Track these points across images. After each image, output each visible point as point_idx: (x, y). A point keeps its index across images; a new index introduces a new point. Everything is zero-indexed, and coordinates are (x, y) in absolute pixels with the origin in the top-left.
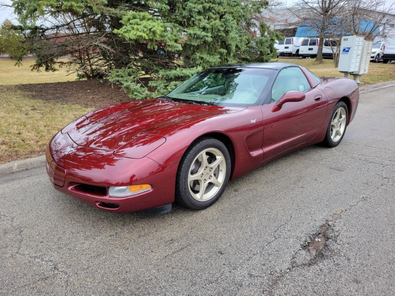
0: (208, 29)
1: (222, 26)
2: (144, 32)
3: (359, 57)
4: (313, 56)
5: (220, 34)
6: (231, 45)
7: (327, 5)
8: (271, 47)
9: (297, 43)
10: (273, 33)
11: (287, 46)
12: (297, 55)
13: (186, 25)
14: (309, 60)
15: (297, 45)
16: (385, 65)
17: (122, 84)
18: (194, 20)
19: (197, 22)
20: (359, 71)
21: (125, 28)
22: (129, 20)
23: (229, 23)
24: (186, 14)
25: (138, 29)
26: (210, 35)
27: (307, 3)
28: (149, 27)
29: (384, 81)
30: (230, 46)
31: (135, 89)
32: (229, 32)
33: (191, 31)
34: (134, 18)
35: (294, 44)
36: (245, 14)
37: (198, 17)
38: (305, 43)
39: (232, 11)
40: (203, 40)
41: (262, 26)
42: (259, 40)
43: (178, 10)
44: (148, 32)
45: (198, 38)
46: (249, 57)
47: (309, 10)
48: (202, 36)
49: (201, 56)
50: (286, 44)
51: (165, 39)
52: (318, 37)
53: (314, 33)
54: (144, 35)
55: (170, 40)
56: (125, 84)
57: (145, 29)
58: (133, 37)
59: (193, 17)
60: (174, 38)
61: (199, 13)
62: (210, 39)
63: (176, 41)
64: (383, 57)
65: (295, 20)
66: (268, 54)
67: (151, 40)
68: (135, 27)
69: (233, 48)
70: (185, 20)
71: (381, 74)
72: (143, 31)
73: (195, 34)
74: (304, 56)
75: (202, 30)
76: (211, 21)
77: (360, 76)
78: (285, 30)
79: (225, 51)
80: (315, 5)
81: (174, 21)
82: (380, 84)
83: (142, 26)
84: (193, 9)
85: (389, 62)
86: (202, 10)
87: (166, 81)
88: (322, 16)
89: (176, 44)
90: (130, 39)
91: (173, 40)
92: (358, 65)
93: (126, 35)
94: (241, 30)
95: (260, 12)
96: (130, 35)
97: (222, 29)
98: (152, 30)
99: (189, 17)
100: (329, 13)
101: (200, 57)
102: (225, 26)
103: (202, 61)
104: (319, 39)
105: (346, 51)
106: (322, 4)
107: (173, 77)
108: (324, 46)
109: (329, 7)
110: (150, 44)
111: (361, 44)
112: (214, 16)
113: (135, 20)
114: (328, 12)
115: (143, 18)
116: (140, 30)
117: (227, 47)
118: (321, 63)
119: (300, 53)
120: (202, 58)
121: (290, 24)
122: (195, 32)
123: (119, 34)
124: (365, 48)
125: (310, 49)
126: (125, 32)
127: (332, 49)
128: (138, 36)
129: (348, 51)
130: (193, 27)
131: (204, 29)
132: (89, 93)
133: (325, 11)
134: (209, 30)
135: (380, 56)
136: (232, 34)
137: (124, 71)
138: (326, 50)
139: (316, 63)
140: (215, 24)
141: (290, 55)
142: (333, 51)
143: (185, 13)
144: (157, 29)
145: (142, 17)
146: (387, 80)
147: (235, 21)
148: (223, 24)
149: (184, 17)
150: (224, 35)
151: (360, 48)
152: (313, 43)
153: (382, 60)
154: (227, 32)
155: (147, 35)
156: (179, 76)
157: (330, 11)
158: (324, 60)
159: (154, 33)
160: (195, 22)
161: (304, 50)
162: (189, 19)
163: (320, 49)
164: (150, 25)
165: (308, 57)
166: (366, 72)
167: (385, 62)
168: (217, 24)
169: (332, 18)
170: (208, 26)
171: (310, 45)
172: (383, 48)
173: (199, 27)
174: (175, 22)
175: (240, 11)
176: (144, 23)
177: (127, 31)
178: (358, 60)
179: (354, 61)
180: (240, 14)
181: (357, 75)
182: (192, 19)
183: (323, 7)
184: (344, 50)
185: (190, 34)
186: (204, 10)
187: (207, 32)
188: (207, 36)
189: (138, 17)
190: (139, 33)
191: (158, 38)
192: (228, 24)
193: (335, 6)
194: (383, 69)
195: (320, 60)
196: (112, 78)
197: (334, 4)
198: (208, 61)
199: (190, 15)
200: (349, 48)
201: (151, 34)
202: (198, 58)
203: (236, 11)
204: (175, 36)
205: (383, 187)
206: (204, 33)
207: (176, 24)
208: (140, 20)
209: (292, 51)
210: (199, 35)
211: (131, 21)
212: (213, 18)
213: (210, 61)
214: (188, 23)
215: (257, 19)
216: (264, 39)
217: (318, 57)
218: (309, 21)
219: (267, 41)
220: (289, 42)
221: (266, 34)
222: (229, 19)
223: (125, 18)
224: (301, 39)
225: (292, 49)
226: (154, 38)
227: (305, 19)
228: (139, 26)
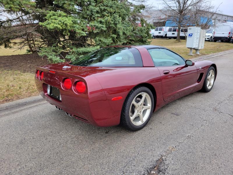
0: (103, 22)
1: (112, 21)
2: (59, 24)
3: (198, 39)
4: (175, 38)
5: (111, 26)
8: (148, 33)
9: (165, 30)
10: (148, 25)
11: (160, 32)
12: (166, 37)
13: (90, 20)
14: (173, 40)
15: (166, 31)
16: (215, 43)
17: (48, 57)
18: (94, 16)
19: (96, 18)
20: (198, 47)
21: (47, 22)
22: (51, 16)
23: (117, 19)
24: (89, 13)
26: (104, 26)
27: (170, 7)
28: (63, 21)
29: (214, 53)
30: (119, 33)
33: (92, 24)
34: (54, 15)
35: (164, 31)
36: (127, 13)
37: (97, 15)
38: (170, 30)
39: (119, 11)
40: (100, 29)
41: (142, 20)
42: (140, 29)
43: (84, 11)
44: (62, 24)
45: (97, 28)
46: (134, 39)
47: (172, 11)
48: (99, 27)
49: (100, 39)
50: (159, 30)
51: (75, 28)
52: (177, 27)
53: (175, 24)
54: (59, 26)
55: (79, 29)
56: (50, 57)
57: (60, 23)
58: (52, 28)
59: (93, 15)
60: (81, 28)
61: (97, 12)
62: (105, 29)
63: (83, 30)
65: (164, 17)
66: (146, 37)
67: (65, 29)
68: (53, 21)
69: (121, 34)
70: (89, 17)
71: (212, 49)
72: (58, 24)
73: (95, 26)
74: (170, 38)
75: (99, 23)
76: (105, 18)
77: (199, 50)
79: (115, 36)
80: (175, 8)
81: (82, 17)
82: (211, 55)
83: (58, 20)
84: (93, 10)
85: (217, 41)
86: (99, 11)
87: (77, 55)
88: (179, 14)
89: (82, 32)
91: (81, 29)
92: (197, 44)
93: (48, 26)
95: (140, 12)
96: (50, 26)
97: (112, 22)
98: (64, 23)
99: (91, 15)
100: (183, 13)
101: (99, 40)
102: (114, 21)
103: (100, 43)
104: (178, 28)
107: (81, 52)
108: (180, 32)
109: (183, 9)
110: (64, 32)
111: (199, 31)
112: (107, 15)
113: (54, 17)
114: (182, 12)
115: (60, 16)
116: (56, 23)
118: (179, 42)
119: (167, 36)
120: (100, 41)
121: (161, 19)
122: (94, 24)
123: (43, 25)
124: (202, 34)
125: (173, 34)
126: (47, 24)
128: (55, 27)
129: (191, 36)
130: (94, 21)
131: (101, 22)
133: (181, 12)
134: (104, 23)
135: (212, 38)
136: (119, 26)
137: (50, 49)
138: (182, 34)
139: (176, 42)
140: (107, 20)
141: (162, 37)
142: (185, 35)
144: (68, 22)
145: (58, 15)
147: (120, 18)
148: (113, 19)
149: (88, 15)
150: (114, 26)
151: (199, 34)
152: (175, 30)
154: (116, 24)
155: (61, 26)
156: (85, 52)
157: (184, 12)
158: (181, 40)
159: (66, 25)
160: (95, 18)
161: (170, 34)
162: (91, 16)
163: (179, 34)
164: (63, 20)
165: (172, 38)
166: (203, 48)
167: (215, 41)
168: (109, 20)
169: (185, 16)
170: (103, 21)
171: (173, 31)
172: (213, 33)
173: (98, 21)
174: (82, 18)
175: (124, 12)
176: (60, 18)
177: (49, 24)
178: (198, 41)
179: (195, 41)
180: (124, 13)
182: (93, 16)
183: (179, 9)
184: (189, 35)
185: (92, 26)
186: (101, 11)
188: (103, 27)
189: (56, 15)
190: (55, 25)
191: (69, 28)
192: (116, 19)
194: (213, 46)
195: (179, 40)
196: (42, 53)
197: (186, 8)
199: (92, 13)
200: (192, 34)
201: (64, 26)
203: (121, 11)
204: (82, 27)
206: (100, 25)
207: (82, 19)
208: (58, 17)
209: (163, 35)
210: (97, 26)
211: (52, 17)
213: (105, 42)
214: (91, 19)
215: (139, 16)
216: (143, 28)
217: (177, 38)
218: (172, 17)
219: (145, 30)
220: (161, 30)
221: (144, 25)
222: (116, 17)
223: (48, 15)
224: (168, 28)
225: (162, 34)
226: (66, 28)
227: (169, 16)
228: (55, 21)
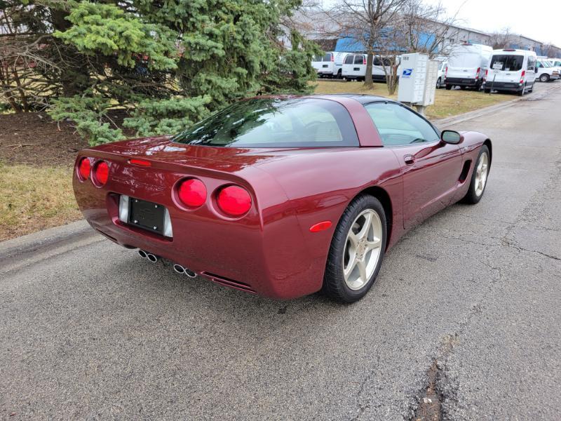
0: (217, 36)
1: (238, 32)
2: (109, 37)
3: (423, 82)
4: (360, 79)
5: (235, 45)
6: (253, 62)
7: (375, 10)
8: (307, 65)
9: (338, 60)
10: (309, 46)
11: (325, 63)
12: (338, 76)
13: (182, 28)
14: (355, 84)
15: (339, 62)
16: (449, 91)
17: (76, 124)
18: (195, 20)
19: (199, 25)
20: (424, 102)
21: (75, 30)
22: (82, 15)
23: (249, 28)
24: (181, 11)
25: (98, 33)
26: (220, 45)
27: (349, 5)
28: (119, 30)
29: (453, 114)
30: (252, 64)
31: (99, 132)
32: (250, 42)
33: (190, 38)
34: (92, 12)
35: (335, 61)
36: (271, 16)
37: (200, 17)
38: (348, 61)
39: (253, 10)
40: (211, 53)
41: (294, 35)
42: (290, 55)
43: (168, 4)
44: (117, 38)
45: (202, 49)
46: (278, 80)
47: (353, 16)
48: (208, 48)
49: (208, 78)
50: (324, 61)
51: (147, 49)
52: (365, 53)
53: (361, 47)
54: (110, 42)
55: (157, 52)
56: (82, 124)
57: (112, 33)
58: (90, 45)
59: (192, 16)
60: (163, 48)
61: (202, 10)
62: (221, 53)
63: (166, 53)
64: (446, 81)
65: (335, 28)
66: (304, 76)
67: (125, 51)
68: (94, 27)
69: (257, 67)
70: (180, 21)
71: (448, 105)
72: (108, 35)
73: (197, 44)
74: (349, 79)
75: (208, 37)
76: (222, 24)
77: (425, 107)
78: (323, 41)
79: (245, 71)
80: (360, 9)
81: (162, 20)
82: (448, 118)
83: (106, 27)
84: (192, 4)
85: (453, 88)
86: (206, 6)
87: (152, 118)
88: (370, 24)
89: (166, 59)
90: (85, 49)
91: (162, 51)
92: (422, 93)
93: (78, 41)
94: (264, 39)
95: (289, 15)
96: (85, 41)
97: (239, 37)
98: (124, 34)
99: (186, 15)
100: (378, 21)
101: (206, 80)
102: (243, 33)
103: (210, 87)
104: (366, 55)
105: (407, 73)
106: (369, 8)
107: (164, 111)
108: (373, 65)
109: (378, 12)
110: (121, 57)
111: (425, 64)
112: (225, 17)
113: (93, 17)
114: (376, 19)
115: (108, 14)
116: (102, 33)
117: (247, 65)
118: (371, 88)
119: (343, 73)
120: (209, 82)
121: (329, 34)
122: (196, 40)
123: (65, 39)
124: (430, 71)
125: (355, 69)
126: (75, 36)
127: (385, 70)
128: (99, 44)
129: (409, 74)
130: (193, 31)
131: (211, 35)
132: (17, 137)
133: (374, 17)
134: (219, 38)
135: (442, 81)
136: (255, 46)
137: (79, 101)
138: (377, 71)
139: (365, 88)
140: (228, 29)
141: (330, 76)
142: (386, 72)
143: (179, 9)
144: (133, 33)
145: (105, 12)
146: (456, 113)
147: (258, 26)
148: (240, 30)
149: (177, 16)
150: (243, 47)
151: (424, 70)
152: (360, 61)
153: (445, 85)
154: (246, 42)
155: (115, 42)
156: (174, 111)
157: (379, 18)
158: (374, 84)
159: (128, 39)
160: (196, 25)
161: (348, 70)
162: (185, 20)
163: (369, 70)
164: (119, 26)
165: (354, 79)
166: (432, 103)
167: (448, 88)
168: (231, 30)
169: (382, 28)
170: (217, 32)
171: (356, 63)
172: (445, 70)
173: (203, 33)
174: (162, 23)
175: (263, 11)
176: (110, 22)
177: (80, 35)
178: (423, 87)
179: (417, 87)
180: (265, 16)
181: (421, 106)
182: (191, 19)
183: (370, 12)
184: (405, 72)
185: (190, 43)
186: (209, 6)
187: (216, 41)
188: (216, 48)
189: (98, 11)
190: (100, 39)
191: (135, 48)
192: (247, 29)
193: (384, 12)
194: (448, 98)
195: (370, 84)
196: (58, 113)
197: (384, 9)
198: (220, 87)
199: (187, 12)
200: (411, 70)
201: (122, 41)
202: (203, 81)
203: (258, 10)
204: (165, 45)
205: (497, 285)
206: (211, 43)
207: (164, 27)
208: (103, 18)
209: (332, 71)
210: (203, 46)
211: (86, 18)
212: (224, 19)
213: (223, 86)
214: (185, 26)
215: (286, 24)
216: (298, 54)
217: (366, 80)
218: (353, 30)
219: (302, 57)
220: (328, 59)
221: (300, 46)
222: (249, 23)
223: (75, 13)
224: (344, 55)
225: (332, 68)
226: (128, 48)
227: (348, 28)
228: (99, 28)
